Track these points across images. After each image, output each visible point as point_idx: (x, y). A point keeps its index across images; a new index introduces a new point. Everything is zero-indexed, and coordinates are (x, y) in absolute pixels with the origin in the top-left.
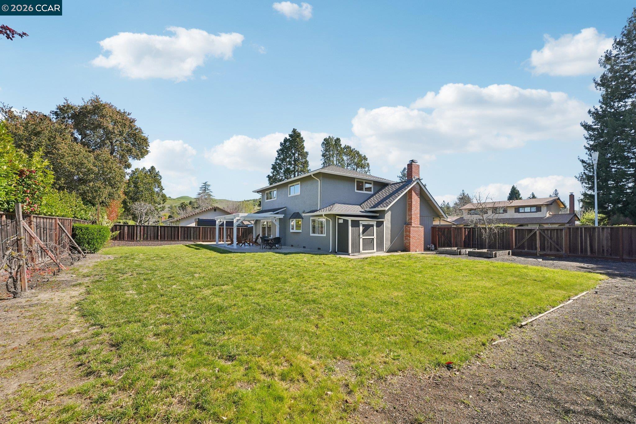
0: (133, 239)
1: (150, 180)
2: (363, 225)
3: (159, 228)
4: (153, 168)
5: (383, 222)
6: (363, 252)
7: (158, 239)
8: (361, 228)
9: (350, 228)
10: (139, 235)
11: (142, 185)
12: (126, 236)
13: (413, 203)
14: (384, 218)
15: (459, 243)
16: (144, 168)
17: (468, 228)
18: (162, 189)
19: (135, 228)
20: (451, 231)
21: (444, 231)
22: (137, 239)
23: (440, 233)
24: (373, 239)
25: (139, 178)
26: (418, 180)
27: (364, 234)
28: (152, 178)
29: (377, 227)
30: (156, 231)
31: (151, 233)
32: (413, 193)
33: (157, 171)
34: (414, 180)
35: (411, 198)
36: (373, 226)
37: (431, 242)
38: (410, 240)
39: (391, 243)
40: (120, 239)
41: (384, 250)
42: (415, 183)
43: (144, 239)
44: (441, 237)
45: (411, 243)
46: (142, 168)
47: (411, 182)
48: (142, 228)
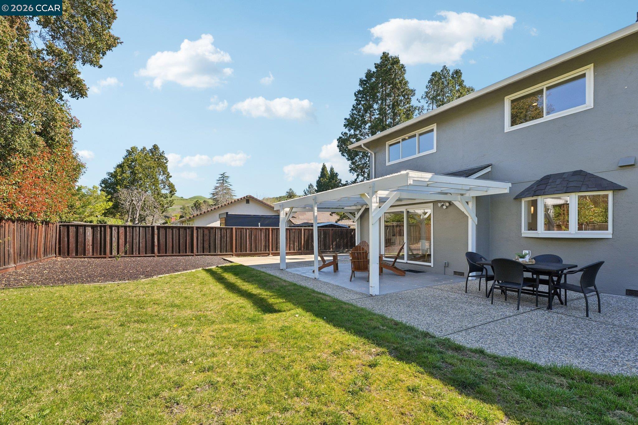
0: (105, 253)
1: (152, 163)
3: (156, 231)
4: (155, 147)
7: (153, 252)
10: (115, 244)
11: (140, 170)
12: (89, 247)
16: (144, 148)
18: (169, 176)
19: (108, 230)
22: (111, 253)
25: (136, 160)
28: (155, 160)
30: (149, 236)
31: (140, 239)
33: (161, 151)
40: (77, 254)
43: (126, 253)
46: (142, 148)
48: (122, 230)
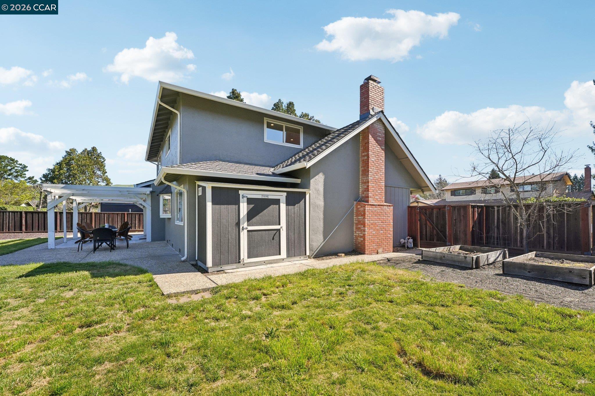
2: (250, 201)
4: (94, 149)
5: (304, 193)
6: (247, 260)
8: (244, 208)
9: (209, 205)
13: (372, 159)
14: (306, 185)
15: (462, 236)
17: (478, 207)
18: (105, 172)
20: (444, 214)
21: (431, 214)
23: (423, 217)
24: (279, 230)
25: (74, 159)
26: (381, 115)
27: (254, 220)
29: (288, 204)
32: (371, 139)
34: (372, 113)
35: (366, 149)
36: (277, 202)
37: (407, 234)
38: (364, 231)
39: (325, 238)
41: (308, 254)
42: (374, 119)
44: (426, 224)
45: (367, 238)
47: (367, 117)
